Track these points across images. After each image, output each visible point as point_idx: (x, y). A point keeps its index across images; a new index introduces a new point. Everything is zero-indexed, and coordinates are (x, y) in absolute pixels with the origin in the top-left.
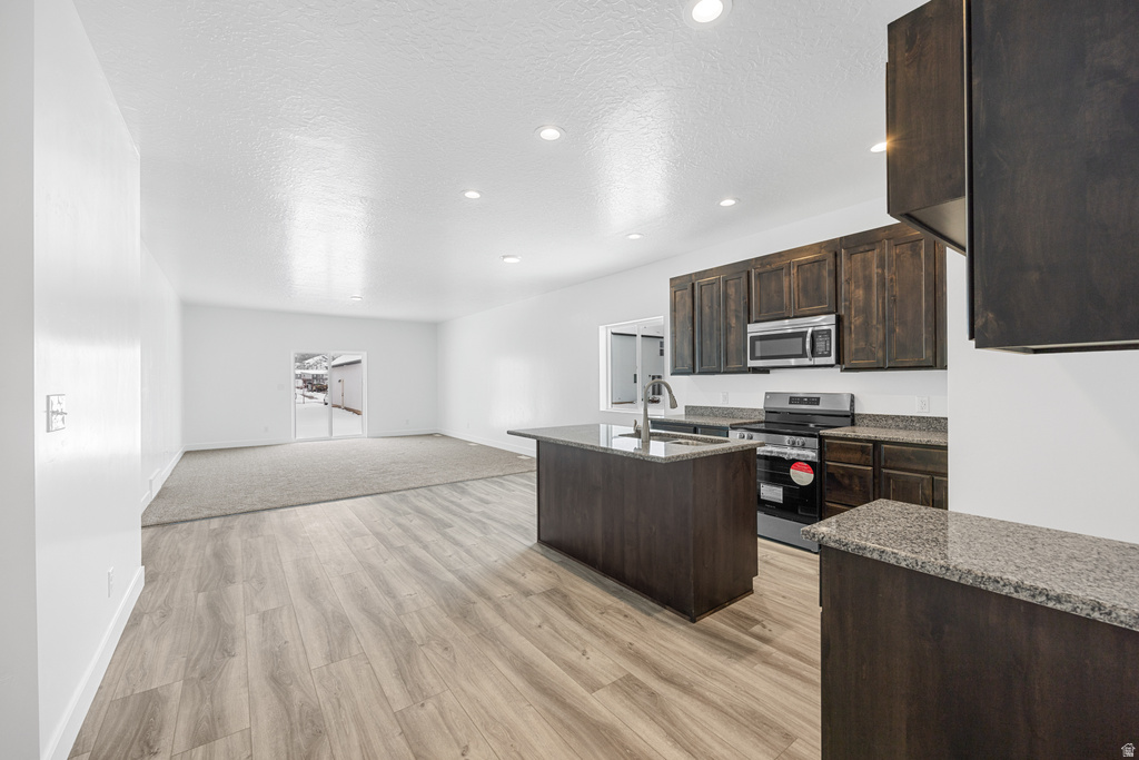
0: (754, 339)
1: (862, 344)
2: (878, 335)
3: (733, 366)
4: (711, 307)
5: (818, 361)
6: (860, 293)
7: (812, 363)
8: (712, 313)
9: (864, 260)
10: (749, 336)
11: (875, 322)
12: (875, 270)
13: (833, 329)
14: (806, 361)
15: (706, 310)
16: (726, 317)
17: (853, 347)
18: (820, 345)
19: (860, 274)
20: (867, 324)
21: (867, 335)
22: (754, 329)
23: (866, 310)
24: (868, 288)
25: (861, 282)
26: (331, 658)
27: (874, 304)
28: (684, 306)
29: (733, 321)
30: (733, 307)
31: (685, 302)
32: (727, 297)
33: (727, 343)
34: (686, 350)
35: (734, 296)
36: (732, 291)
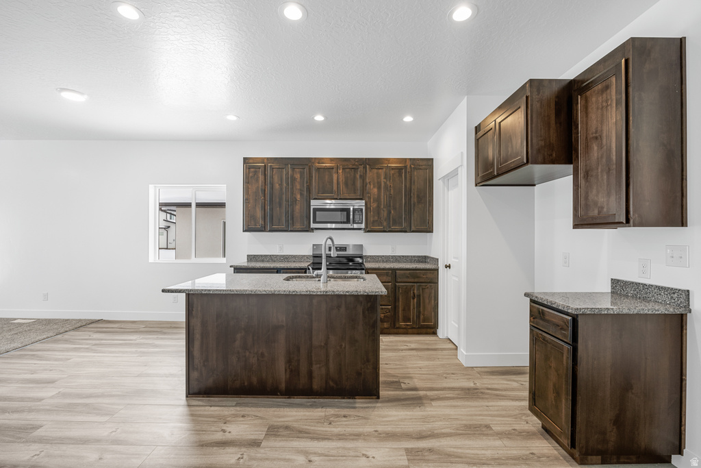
0: (315, 210)
1: (376, 218)
2: (384, 214)
3: (298, 226)
4: (281, 185)
5: (355, 226)
6: (376, 190)
7: (352, 227)
8: (281, 189)
9: (377, 173)
10: (312, 207)
11: (382, 207)
12: (383, 180)
13: (364, 208)
14: (349, 226)
15: (277, 186)
16: (292, 193)
17: (372, 219)
18: (357, 217)
19: (376, 181)
20: (379, 206)
21: (379, 213)
22: (315, 203)
23: (378, 200)
24: (379, 188)
25: (376, 185)
27: (382, 197)
28: (257, 180)
29: (298, 197)
30: (298, 187)
31: (258, 177)
32: (293, 179)
33: (293, 211)
34: (259, 214)
35: (298, 180)
36: (298, 176)
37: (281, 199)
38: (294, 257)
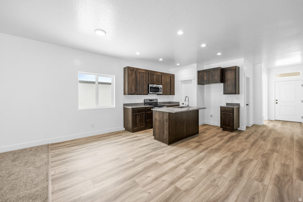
1: (164, 91)
3: (145, 93)
4: (140, 78)
6: (164, 82)
8: (140, 80)
9: (164, 77)
10: (150, 87)
15: (139, 79)
16: (143, 81)
19: (164, 79)
26: (252, 160)
28: (133, 76)
29: (145, 83)
30: (145, 79)
31: (133, 75)
32: (143, 77)
33: (143, 88)
34: (133, 88)
35: (145, 77)
36: (145, 76)
37: (140, 83)
38: (139, 104)
